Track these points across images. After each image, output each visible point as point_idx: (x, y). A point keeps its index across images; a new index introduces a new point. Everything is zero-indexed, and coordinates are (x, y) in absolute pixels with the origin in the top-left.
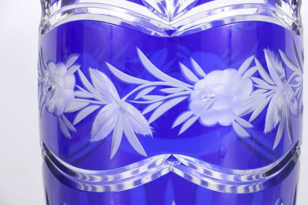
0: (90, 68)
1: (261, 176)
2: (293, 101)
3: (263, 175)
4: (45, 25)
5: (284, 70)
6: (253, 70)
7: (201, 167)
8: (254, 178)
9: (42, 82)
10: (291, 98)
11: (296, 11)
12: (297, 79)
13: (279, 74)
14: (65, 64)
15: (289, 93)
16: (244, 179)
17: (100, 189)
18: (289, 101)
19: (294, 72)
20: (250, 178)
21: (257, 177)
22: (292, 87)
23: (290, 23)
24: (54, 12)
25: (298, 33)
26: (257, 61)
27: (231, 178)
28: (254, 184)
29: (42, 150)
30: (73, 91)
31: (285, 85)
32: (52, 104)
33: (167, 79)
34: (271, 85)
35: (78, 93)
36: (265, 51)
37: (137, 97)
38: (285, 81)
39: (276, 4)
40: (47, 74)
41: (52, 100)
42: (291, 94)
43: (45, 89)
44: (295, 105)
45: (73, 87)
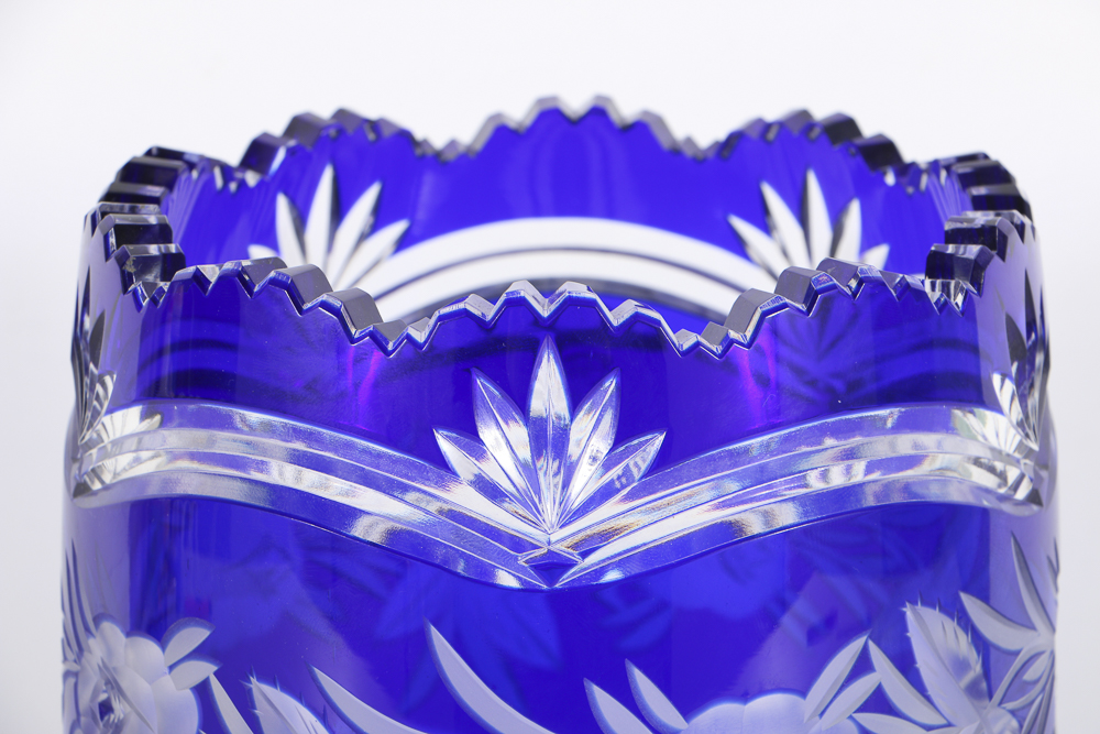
0: (254, 680)
6: (863, 687)
9: (77, 673)
12: (1032, 673)
14: (163, 648)
19: (1017, 653)
22: (1012, 711)
26: (877, 655)
31: (986, 712)
34: (929, 728)
36: (908, 611)
40: (95, 647)
42: (1006, 733)
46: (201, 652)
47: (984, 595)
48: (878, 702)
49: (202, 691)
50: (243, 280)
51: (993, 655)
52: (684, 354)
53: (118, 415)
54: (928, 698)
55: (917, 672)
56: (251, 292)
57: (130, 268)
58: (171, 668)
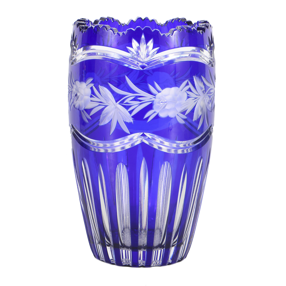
0: (99, 85)
1: (191, 144)
2: (209, 103)
3: (192, 144)
4: (74, 60)
5: (204, 87)
6: (187, 87)
7: (158, 140)
8: (187, 145)
9: (71, 91)
10: (208, 101)
11: (211, 53)
12: (211, 91)
13: (202, 89)
14: (86, 83)
15: (207, 99)
16: (181, 146)
17: (102, 151)
18: (206, 103)
19: (210, 87)
20: (185, 145)
21: (189, 145)
22: (209, 96)
23: (208, 60)
24: (79, 53)
25: (212, 66)
26: (189, 83)
27: (174, 145)
28: (187, 149)
29: (71, 128)
30: (90, 97)
31: (205, 95)
32: (78, 103)
33: (141, 93)
34: (197, 95)
35: (92, 99)
36: (194, 77)
37: (125, 102)
38: (205, 92)
39: (201, 51)
40: (75, 86)
41: (78, 101)
42: (208, 99)
43: (73, 95)
44: (210, 105)
45: (90, 95)
46: (92, 82)
47: (205, 77)
48: (190, 90)
49: (92, 88)
50: (99, 27)
51: (206, 86)
52: (162, 36)
53: (79, 49)
54: (197, 90)
55: (195, 86)
56: (99, 28)
57: (81, 28)
58: (87, 86)
